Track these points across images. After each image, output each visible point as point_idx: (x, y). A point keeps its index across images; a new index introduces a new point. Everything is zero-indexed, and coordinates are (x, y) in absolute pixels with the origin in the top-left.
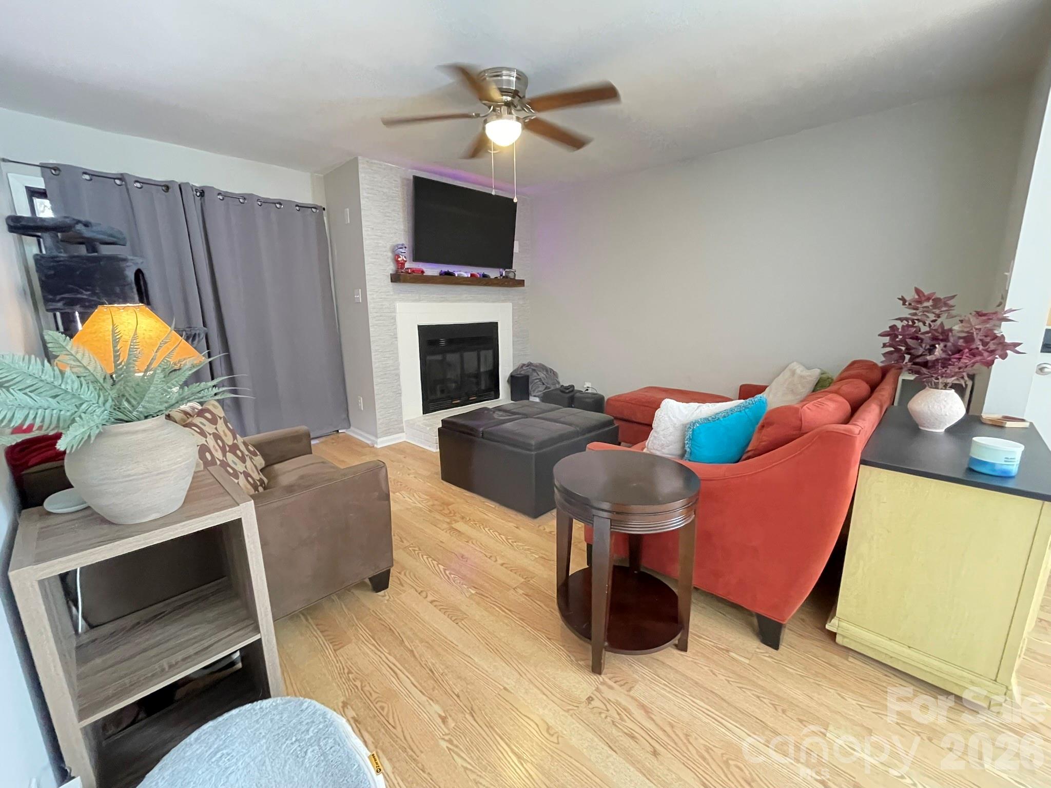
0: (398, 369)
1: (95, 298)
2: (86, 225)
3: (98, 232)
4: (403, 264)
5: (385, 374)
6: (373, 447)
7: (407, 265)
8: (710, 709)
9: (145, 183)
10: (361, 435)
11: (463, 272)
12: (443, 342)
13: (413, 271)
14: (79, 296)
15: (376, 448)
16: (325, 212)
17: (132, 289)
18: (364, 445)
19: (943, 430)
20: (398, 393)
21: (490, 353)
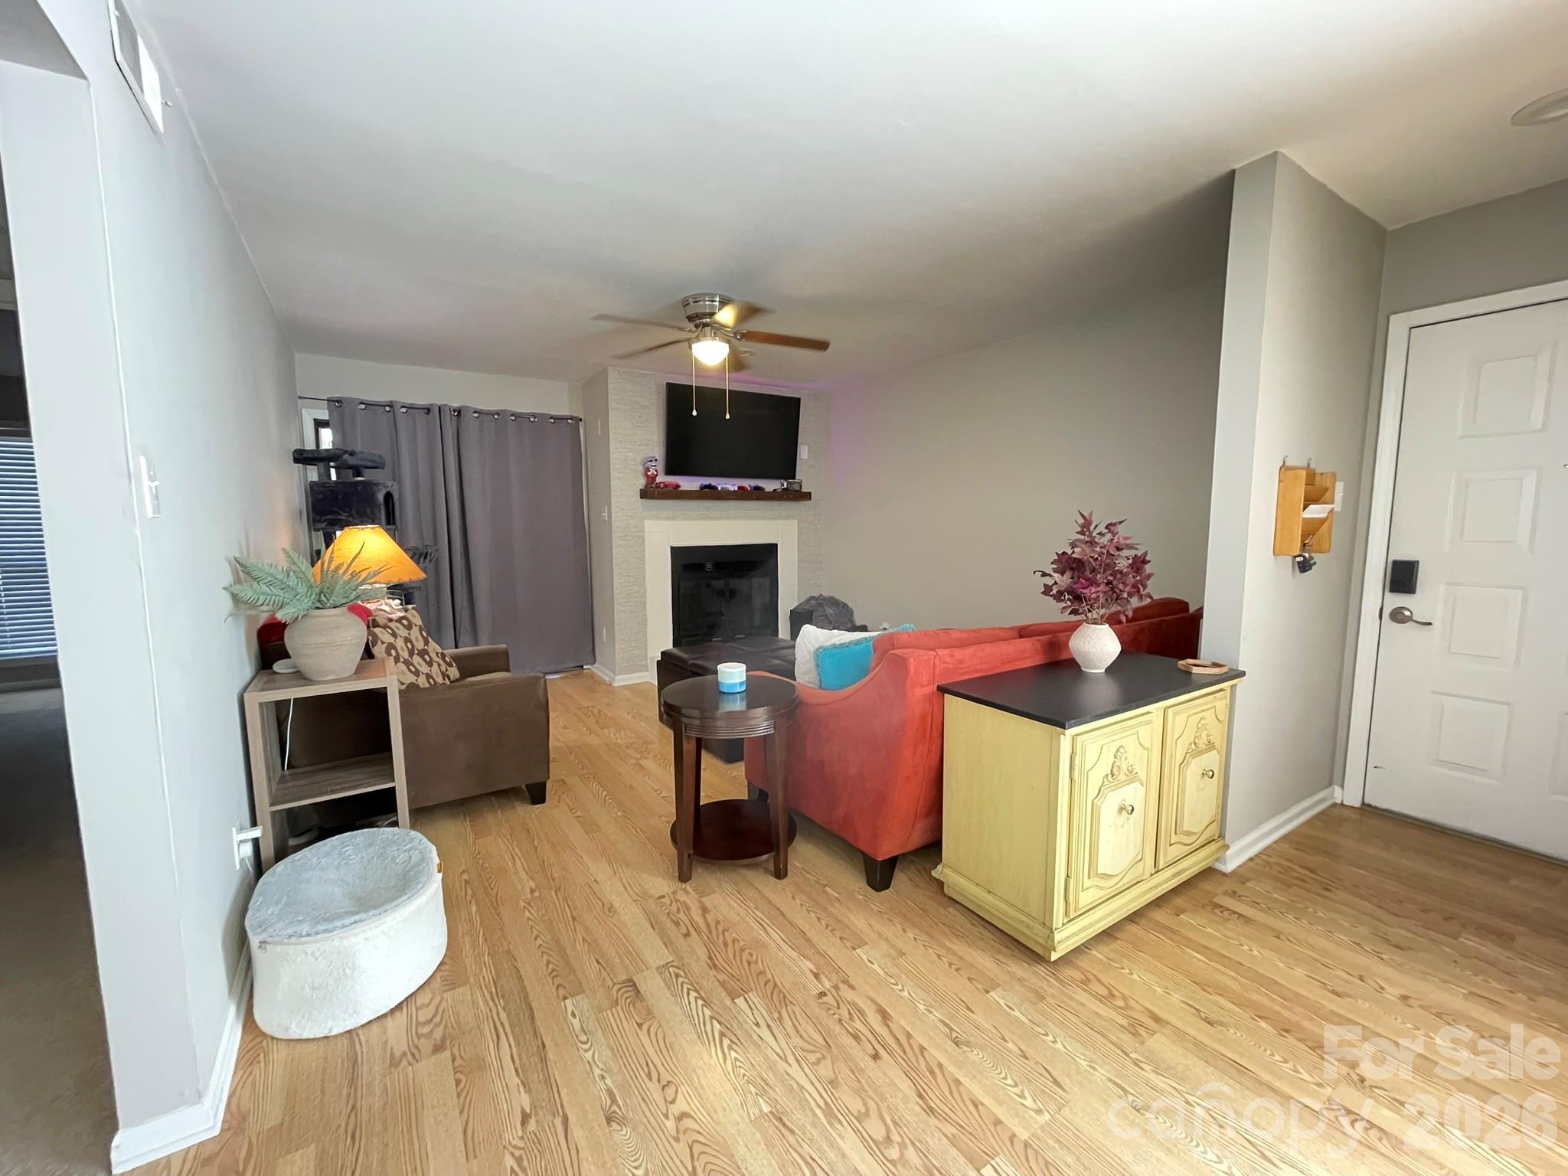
0: (645, 595)
1: (351, 519)
2: (352, 454)
3: (362, 460)
4: (654, 477)
5: (629, 602)
6: (611, 685)
7: (659, 480)
8: (765, 919)
9: (410, 408)
10: (602, 671)
11: (731, 485)
12: (709, 567)
13: (666, 486)
14: (339, 517)
15: (614, 687)
16: (581, 423)
17: (380, 510)
18: (601, 682)
19: (1104, 670)
20: (643, 623)
21: (767, 581)
